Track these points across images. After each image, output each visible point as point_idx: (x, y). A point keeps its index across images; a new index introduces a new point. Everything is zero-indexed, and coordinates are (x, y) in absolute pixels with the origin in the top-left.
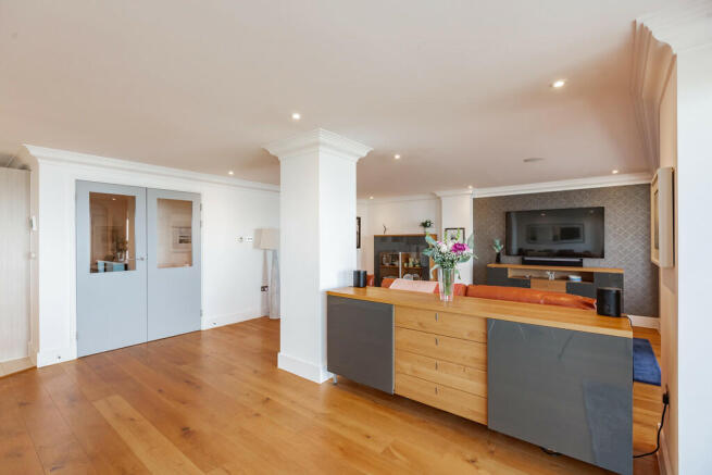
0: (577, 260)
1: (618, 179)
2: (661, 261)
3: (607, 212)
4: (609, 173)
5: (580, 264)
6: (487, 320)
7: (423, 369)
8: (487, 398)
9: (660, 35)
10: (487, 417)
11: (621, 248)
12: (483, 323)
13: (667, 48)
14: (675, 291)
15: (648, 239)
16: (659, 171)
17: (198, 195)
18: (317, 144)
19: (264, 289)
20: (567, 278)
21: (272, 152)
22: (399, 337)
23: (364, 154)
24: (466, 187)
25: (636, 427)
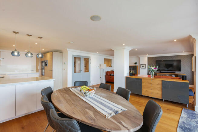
0: (174, 72)
1: (184, 53)
2: (193, 70)
3: (181, 61)
4: (182, 52)
5: (175, 73)
6: (162, 81)
7: (148, 90)
8: (162, 94)
9: (193, 37)
10: (162, 97)
11: (185, 69)
12: (161, 81)
13: (194, 38)
14: (196, 75)
15: (191, 67)
16: (193, 57)
17: (90, 57)
18: (124, 49)
19: (101, 77)
20: (172, 76)
21: (113, 50)
22: (143, 84)
23: (131, 50)
24: (147, 54)
25: (189, 101)
